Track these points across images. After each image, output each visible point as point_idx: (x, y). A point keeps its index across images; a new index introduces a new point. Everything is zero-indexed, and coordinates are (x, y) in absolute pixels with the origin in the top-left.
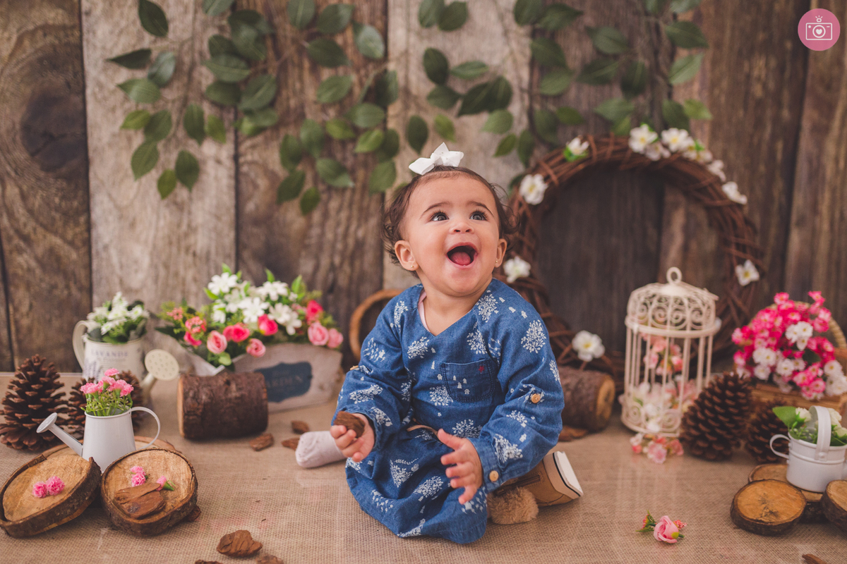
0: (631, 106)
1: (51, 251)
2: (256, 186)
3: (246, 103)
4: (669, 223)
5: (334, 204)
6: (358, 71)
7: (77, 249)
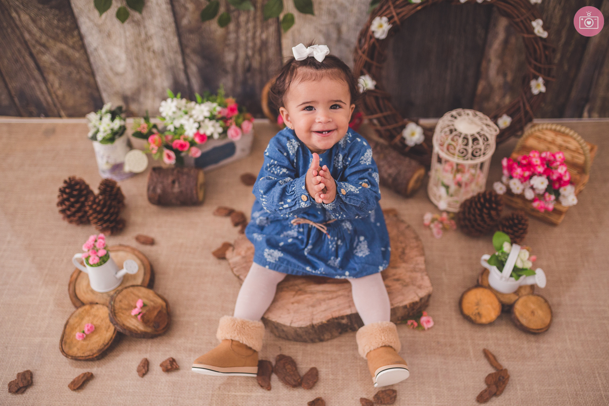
1: (62, 52)
2: (186, 8)
5: (243, 18)
7: (78, 51)
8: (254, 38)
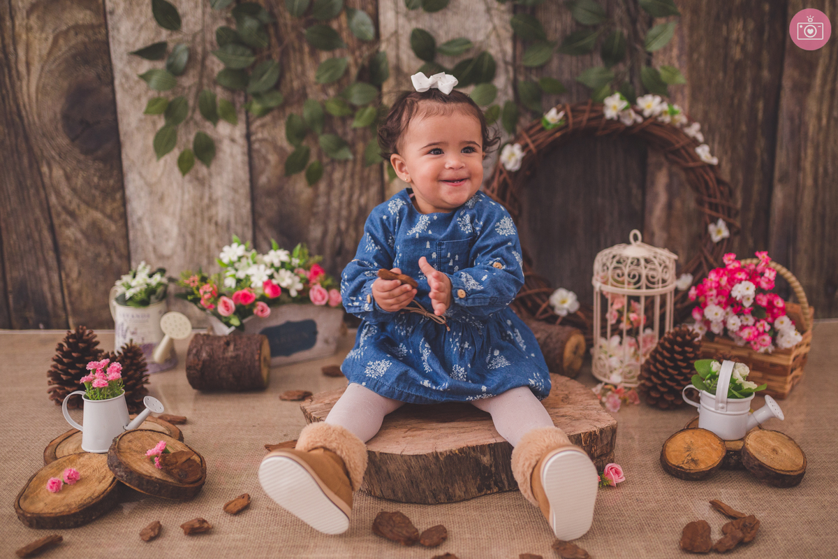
0: (612, 74)
1: (94, 224)
2: (267, 161)
3: (254, 87)
4: (653, 183)
5: (337, 175)
6: (353, 53)
7: (115, 222)
8: (349, 203)
